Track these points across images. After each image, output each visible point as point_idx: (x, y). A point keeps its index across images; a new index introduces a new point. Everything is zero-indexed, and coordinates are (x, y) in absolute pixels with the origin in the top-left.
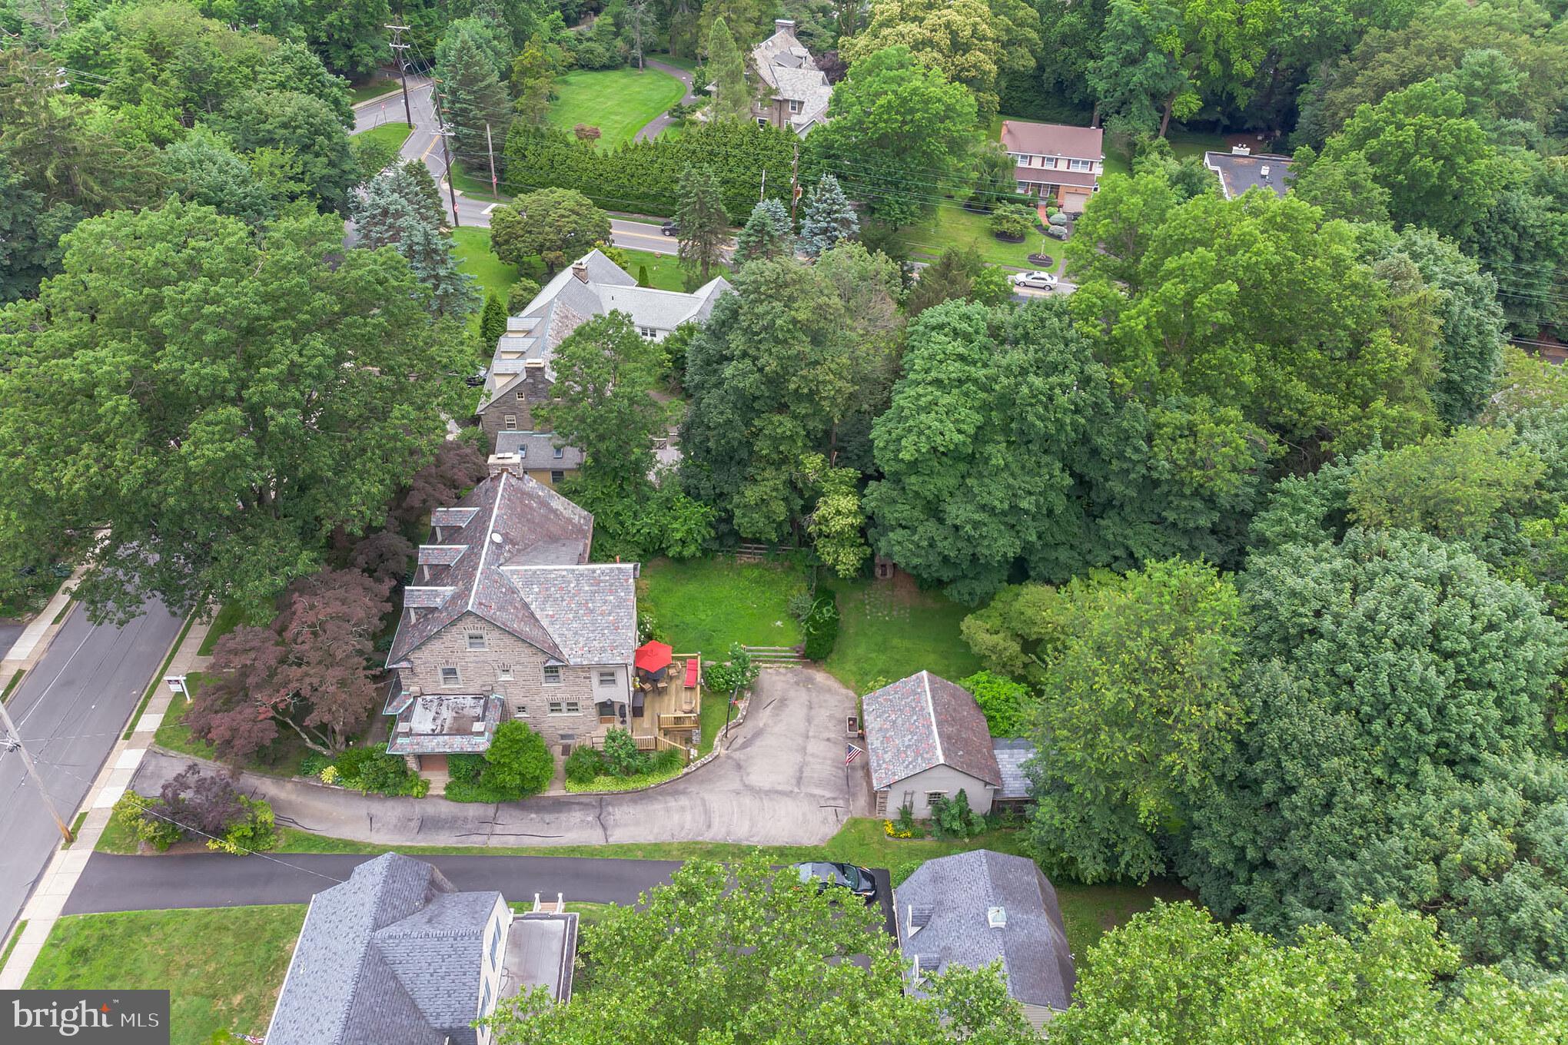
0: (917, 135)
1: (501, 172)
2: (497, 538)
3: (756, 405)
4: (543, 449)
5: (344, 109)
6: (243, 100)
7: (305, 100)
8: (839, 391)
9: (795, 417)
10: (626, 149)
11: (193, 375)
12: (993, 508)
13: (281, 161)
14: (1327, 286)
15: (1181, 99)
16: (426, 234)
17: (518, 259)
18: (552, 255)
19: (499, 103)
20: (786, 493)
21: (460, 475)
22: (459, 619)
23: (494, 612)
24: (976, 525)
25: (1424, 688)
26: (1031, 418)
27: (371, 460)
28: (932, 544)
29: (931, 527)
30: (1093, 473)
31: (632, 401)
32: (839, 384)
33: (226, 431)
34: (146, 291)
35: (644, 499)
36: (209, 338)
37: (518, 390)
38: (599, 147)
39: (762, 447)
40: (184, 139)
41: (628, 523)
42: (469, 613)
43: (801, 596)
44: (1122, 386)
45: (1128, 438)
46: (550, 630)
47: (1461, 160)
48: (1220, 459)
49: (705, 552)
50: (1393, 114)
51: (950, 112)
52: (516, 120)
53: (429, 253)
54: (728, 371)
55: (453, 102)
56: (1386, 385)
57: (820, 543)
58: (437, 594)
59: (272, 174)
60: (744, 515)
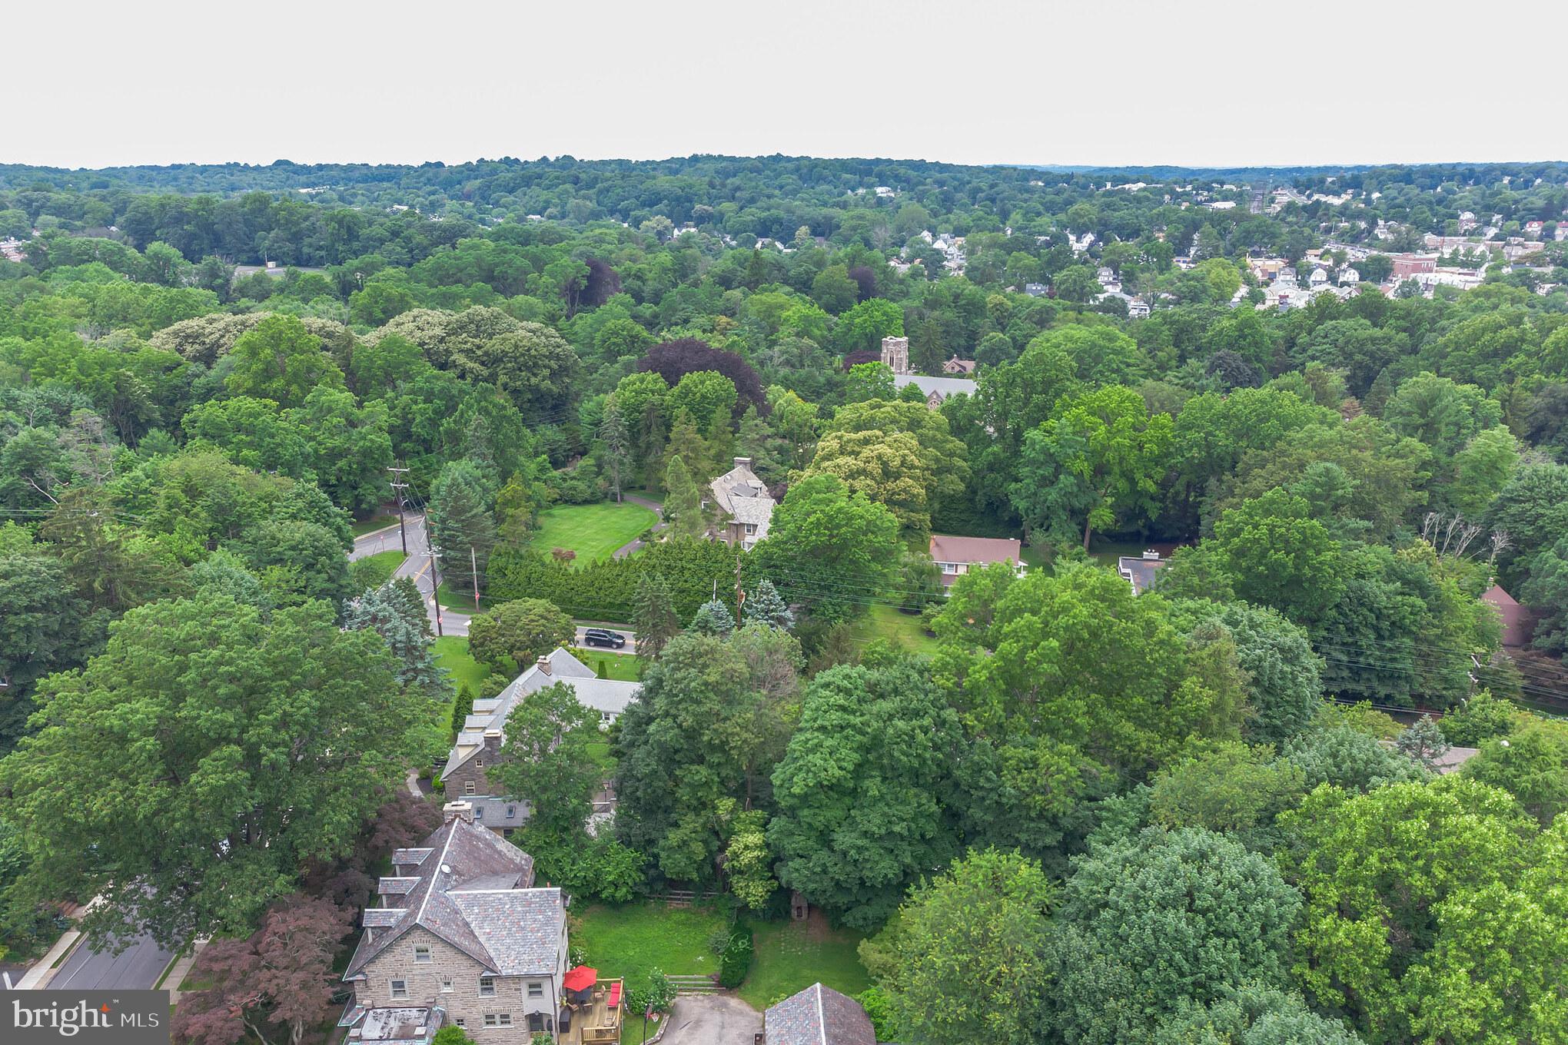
0: (844, 545)
1: (483, 588)
2: (446, 869)
3: (677, 757)
4: (497, 810)
5: (345, 535)
6: (259, 528)
7: (312, 528)
8: (745, 741)
9: (711, 766)
10: (595, 565)
11: (206, 720)
12: (873, 834)
13: (288, 576)
14: (1139, 642)
15: (1094, 513)
16: (408, 633)
17: (491, 659)
18: (521, 654)
19: (483, 530)
20: (705, 835)
21: (419, 822)
22: (408, 933)
23: (438, 927)
24: (860, 849)
25: (1178, 938)
26: (896, 754)
27: (344, 796)
28: (825, 871)
29: (824, 855)
30: (957, 802)
31: (571, 757)
32: (745, 735)
33: (227, 765)
34: (177, 657)
35: (581, 848)
36: (221, 691)
37: (476, 758)
38: (572, 567)
39: (684, 794)
40: (207, 560)
41: (567, 868)
42: (417, 927)
43: (719, 930)
44: (973, 727)
45: (980, 771)
46: (486, 945)
47: (1310, 553)
48: (1055, 784)
49: (637, 895)
50: (1251, 517)
51: (871, 528)
52: (497, 544)
53: (410, 649)
54: (652, 728)
55: (443, 530)
56: (1196, 722)
57: (734, 879)
58: (391, 915)
59: (279, 587)
60: (669, 857)
